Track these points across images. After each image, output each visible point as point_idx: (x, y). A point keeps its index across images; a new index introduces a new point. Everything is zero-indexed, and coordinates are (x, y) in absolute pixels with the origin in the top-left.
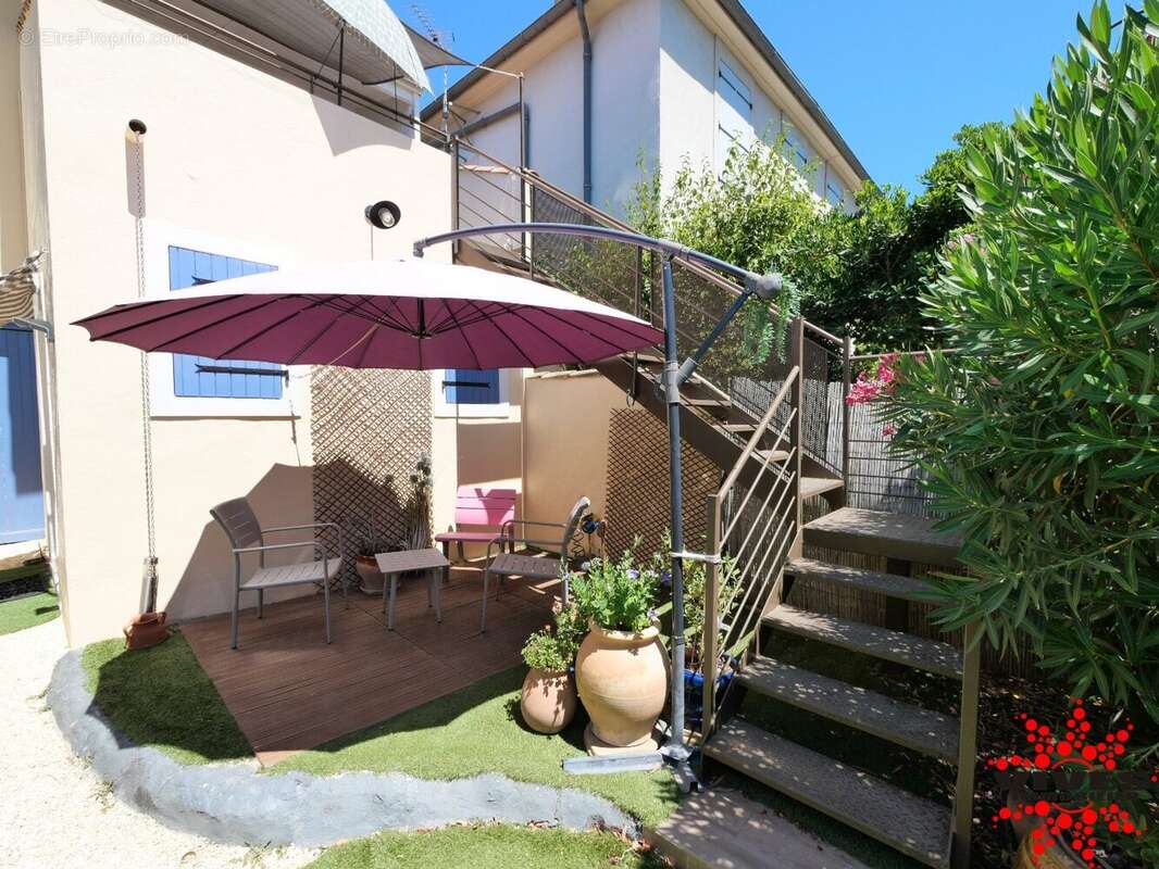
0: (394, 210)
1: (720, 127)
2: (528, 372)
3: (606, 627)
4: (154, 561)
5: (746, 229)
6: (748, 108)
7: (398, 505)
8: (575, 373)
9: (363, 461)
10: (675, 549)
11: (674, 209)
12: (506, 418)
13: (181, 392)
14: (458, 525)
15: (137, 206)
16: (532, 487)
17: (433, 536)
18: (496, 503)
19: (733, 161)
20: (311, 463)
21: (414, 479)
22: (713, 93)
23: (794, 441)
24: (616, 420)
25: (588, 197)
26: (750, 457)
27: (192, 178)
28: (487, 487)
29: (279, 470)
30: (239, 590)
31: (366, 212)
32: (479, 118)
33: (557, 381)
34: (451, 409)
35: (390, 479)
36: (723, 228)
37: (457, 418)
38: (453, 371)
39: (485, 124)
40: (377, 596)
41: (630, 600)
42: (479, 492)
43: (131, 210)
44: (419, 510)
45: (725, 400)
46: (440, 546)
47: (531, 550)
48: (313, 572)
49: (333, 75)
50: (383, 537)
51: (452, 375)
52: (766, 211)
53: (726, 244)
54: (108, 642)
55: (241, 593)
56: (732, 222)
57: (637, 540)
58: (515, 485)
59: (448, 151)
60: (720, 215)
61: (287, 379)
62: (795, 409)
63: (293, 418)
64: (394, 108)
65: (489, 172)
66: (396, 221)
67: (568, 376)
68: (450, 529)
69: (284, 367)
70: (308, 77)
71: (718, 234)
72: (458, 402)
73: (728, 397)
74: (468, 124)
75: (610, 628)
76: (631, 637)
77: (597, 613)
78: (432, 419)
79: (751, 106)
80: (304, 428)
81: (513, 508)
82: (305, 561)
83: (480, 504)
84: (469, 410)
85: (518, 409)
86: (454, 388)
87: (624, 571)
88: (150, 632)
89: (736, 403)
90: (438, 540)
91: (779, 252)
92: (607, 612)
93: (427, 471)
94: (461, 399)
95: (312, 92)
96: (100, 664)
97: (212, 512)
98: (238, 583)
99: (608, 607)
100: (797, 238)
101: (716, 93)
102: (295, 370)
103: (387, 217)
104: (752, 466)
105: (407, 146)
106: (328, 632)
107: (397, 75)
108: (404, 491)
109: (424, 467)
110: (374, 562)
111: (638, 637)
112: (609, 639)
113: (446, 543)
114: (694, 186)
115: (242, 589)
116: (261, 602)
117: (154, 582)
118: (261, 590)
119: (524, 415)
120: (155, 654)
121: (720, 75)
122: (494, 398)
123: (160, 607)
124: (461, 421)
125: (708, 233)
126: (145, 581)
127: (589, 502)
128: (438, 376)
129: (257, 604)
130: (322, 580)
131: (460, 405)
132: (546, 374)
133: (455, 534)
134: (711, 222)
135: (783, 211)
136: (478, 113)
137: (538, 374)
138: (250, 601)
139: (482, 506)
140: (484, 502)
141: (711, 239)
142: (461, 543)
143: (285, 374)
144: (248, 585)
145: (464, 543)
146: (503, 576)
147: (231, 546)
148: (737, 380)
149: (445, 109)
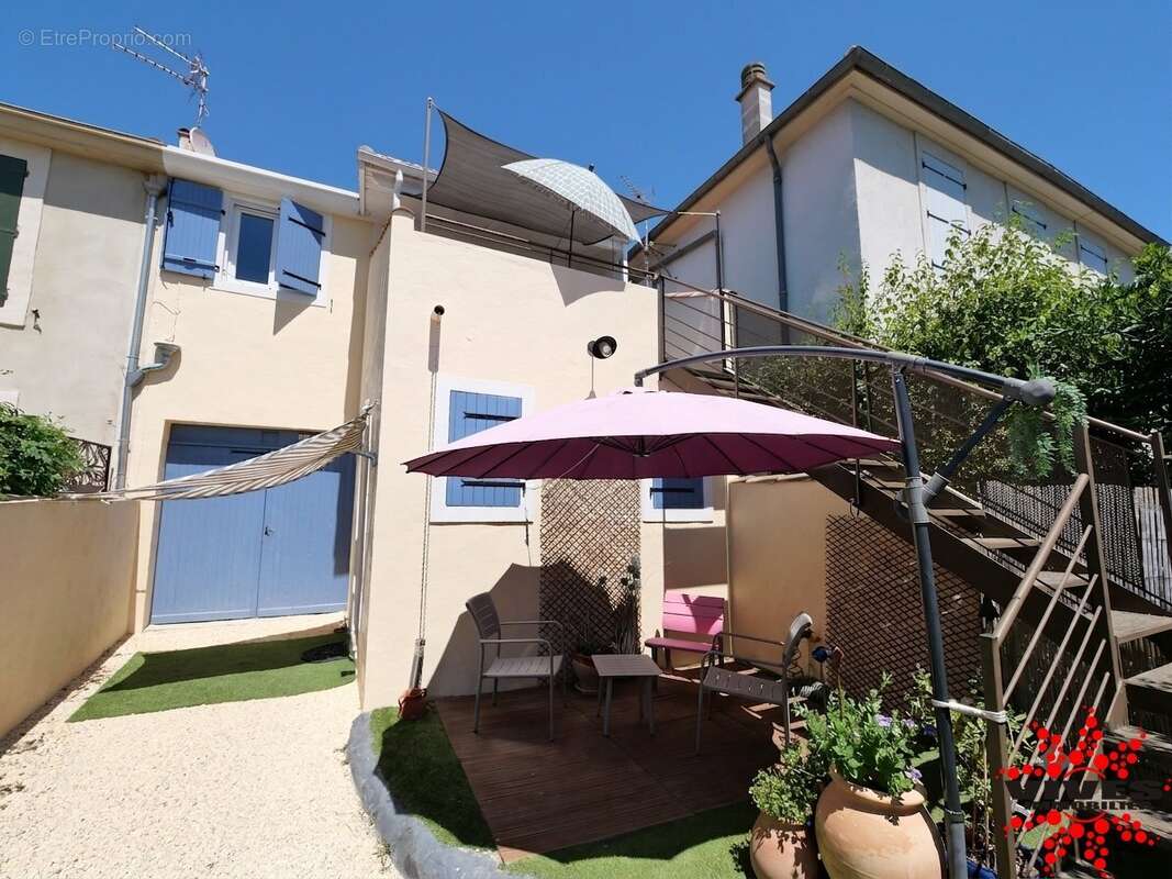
0: (612, 343)
1: (929, 215)
2: (731, 478)
3: (851, 779)
4: (422, 643)
5: (980, 317)
6: (960, 190)
7: (610, 606)
8: (781, 477)
9: (580, 563)
10: (938, 695)
11: (885, 305)
12: (711, 522)
13: (451, 502)
14: (665, 631)
15: (434, 366)
16: (738, 593)
17: (642, 640)
18: (704, 610)
19: (954, 250)
20: (540, 564)
21: (624, 581)
22: (917, 184)
23: (1094, 567)
24: (833, 527)
25: (784, 303)
26: (1034, 587)
27: (469, 340)
28: (695, 593)
29: (515, 570)
30: (483, 677)
31: (589, 349)
32: (677, 249)
33: (763, 485)
34: (658, 514)
35: (603, 580)
36: (947, 318)
37: (664, 522)
38: (661, 479)
39: (682, 254)
40: (592, 697)
41: (881, 753)
42: (686, 597)
43: (430, 369)
44: (629, 611)
45: (977, 508)
46: (648, 652)
47: (740, 664)
48: (539, 668)
49: (565, 244)
50: (596, 637)
51: (659, 483)
52: (1005, 294)
53: (954, 335)
54: (387, 709)
55: (484, 680)
56: (960, 311)
57: (886, 679)
58: (720, 591)
59: (654, 286)
60: (944, 305)
61: (524, 489)
62: (1089, 528)
63: (527, 523)
64: (611, 261)
65: (688, 297)
66: (613, 351)
67: (776, 481)
68: (658, 634)
69: (522, 481)
70: (549, 251)
71: (944, 325)
72: (664, 508)
73: (979, 505)
74: (665, 257)
75: (860, 783)
76: (887, 800)
77: (841, 764)
78: (641, 524)
79: (965, 186)
80: (535, 531)
81: (722, 617)
82: (531, 655)
83: (687, 610)
84: (675, 515)
85: (722, 514)
86: (661, 494)
87: (873, 714)
88: (416, 704)
89: (991, 512)
90: (647, 644)
91: (1031, 336)
92: (854, 763)
93: (637, 575)
94: (666, 505)
95: (551, 262)
96: (383, 729)
97: (467, 605)
98: (482, 672)
99: (855, 756)
100: (1053, 318)
101: (921, 184)
102: (530, 484)
103: (606, 349)
104: (1037, 598)
105: (621, 288)
106: (552, 728)
107: (612, 232)
108: (615, 593)
109: (634, 570)
110: (591, 663)
111: (897, 800)
112: (860, 797)
113: (655, 648)
114: (908, 281)
115: (486, 677)
116: (496, 689)
117: (421, 659)
118: (496, 679)
119: (729, 518)
120: (419, 726)
121: (924, 166)
122: (698, 504)
123: (424, 684)
124: (667, 526)
125: (930, 325)
126: (415, 657)
127: (810, 620)
128: (647, 484)
129: (492, 690)
130: (547, 677)
131: (667, 510)
132: (751, 479)
133: (662, 641)
134: (933, 314)
135: (1029, 291)
136: (674, 246)
137: (743, 478)
138: (488, 688)
139: (689, 613)
140: (692, 609)
141: (935, 331)
142: (668, 650)
143: (523, 485)
144: (487, 674)
145: (672, 651)
146: (715, 693)
147: (479, 636)
148: (990, 484)
149: (646, 248)
